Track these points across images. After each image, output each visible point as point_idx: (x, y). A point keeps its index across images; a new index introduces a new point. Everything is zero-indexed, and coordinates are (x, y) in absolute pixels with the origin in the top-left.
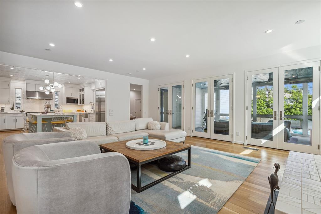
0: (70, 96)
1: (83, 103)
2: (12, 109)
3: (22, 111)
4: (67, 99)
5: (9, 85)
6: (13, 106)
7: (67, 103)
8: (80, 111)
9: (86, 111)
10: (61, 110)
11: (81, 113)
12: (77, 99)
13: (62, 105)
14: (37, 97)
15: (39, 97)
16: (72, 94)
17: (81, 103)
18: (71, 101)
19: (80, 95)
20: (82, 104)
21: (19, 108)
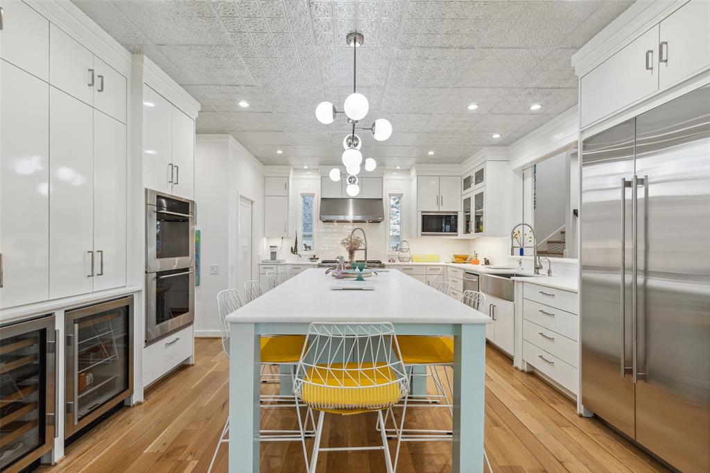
0: (433, 208)
1: (479, 229)
2: (294, 251)
3: (314, 256)
4: (423, 216)
5: (286, 186)
6: (296, 243)
7: (423, 231)
8: (464, 259)
9: (487, 262)
10: (407, 255)
11: (469, 267)
12: (456, 217)
13: (410, 237)
14: (351, 215)
15: (356, 214)
16: (439, 200)
17: (467, 231)
18: (436, 224)
19: (467, 201)
20: (473, 235)
21: (309, 247)
